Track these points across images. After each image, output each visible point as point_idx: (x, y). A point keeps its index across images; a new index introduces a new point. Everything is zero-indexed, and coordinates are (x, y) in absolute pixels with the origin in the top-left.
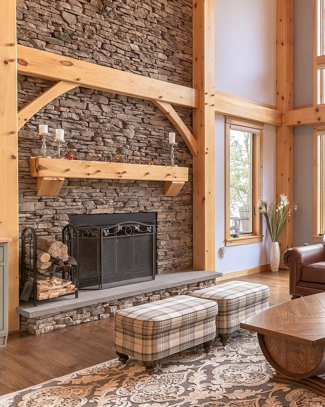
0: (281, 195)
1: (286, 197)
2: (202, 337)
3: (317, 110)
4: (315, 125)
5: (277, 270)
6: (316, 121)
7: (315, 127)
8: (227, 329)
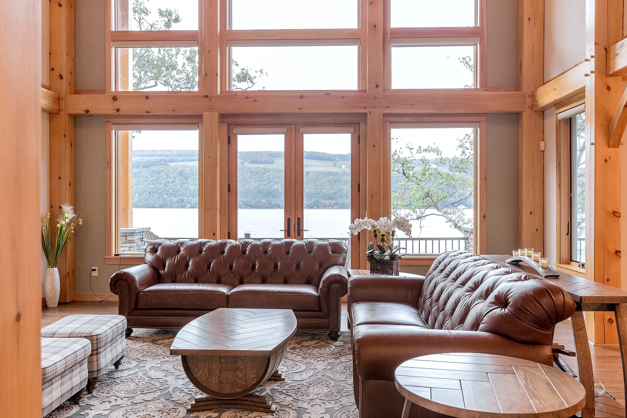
0: (64, 205)
1: (71, 207)
2: (78, 384)
3: (115, 99)
4: (110, 117)
5: (56, 305)
6: (114, 112)
7: (108, 120)
8: (98, 370)
